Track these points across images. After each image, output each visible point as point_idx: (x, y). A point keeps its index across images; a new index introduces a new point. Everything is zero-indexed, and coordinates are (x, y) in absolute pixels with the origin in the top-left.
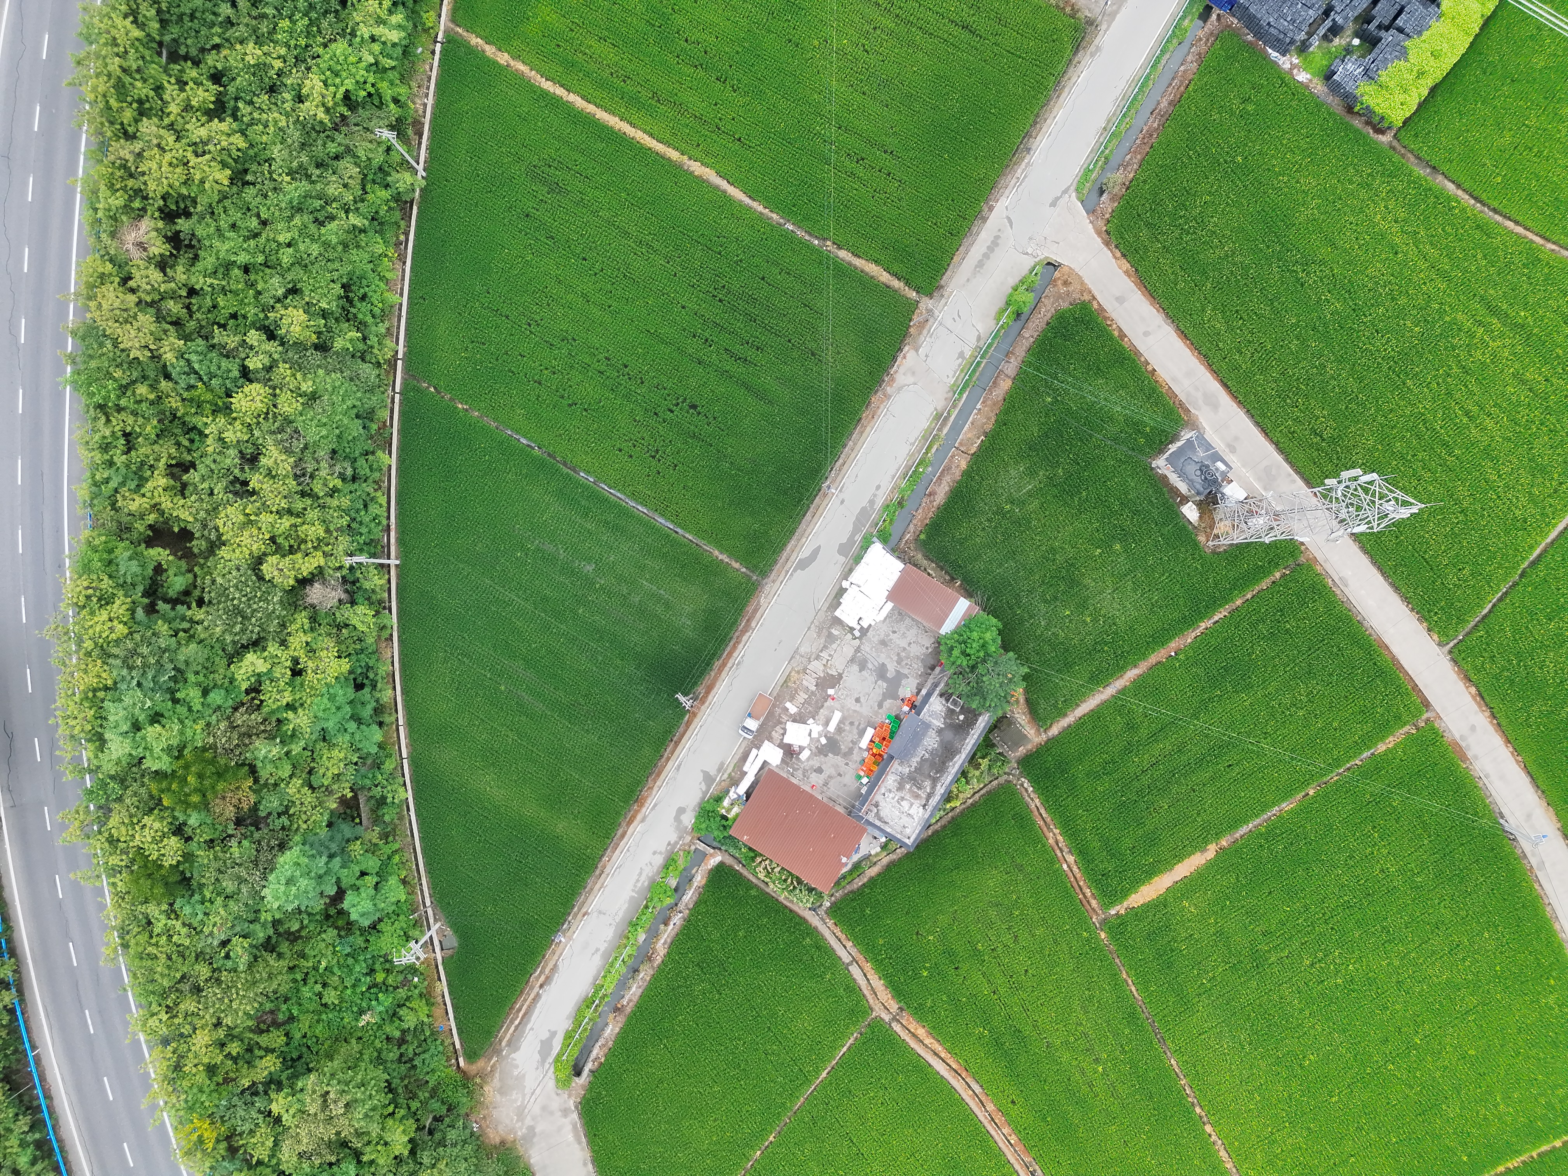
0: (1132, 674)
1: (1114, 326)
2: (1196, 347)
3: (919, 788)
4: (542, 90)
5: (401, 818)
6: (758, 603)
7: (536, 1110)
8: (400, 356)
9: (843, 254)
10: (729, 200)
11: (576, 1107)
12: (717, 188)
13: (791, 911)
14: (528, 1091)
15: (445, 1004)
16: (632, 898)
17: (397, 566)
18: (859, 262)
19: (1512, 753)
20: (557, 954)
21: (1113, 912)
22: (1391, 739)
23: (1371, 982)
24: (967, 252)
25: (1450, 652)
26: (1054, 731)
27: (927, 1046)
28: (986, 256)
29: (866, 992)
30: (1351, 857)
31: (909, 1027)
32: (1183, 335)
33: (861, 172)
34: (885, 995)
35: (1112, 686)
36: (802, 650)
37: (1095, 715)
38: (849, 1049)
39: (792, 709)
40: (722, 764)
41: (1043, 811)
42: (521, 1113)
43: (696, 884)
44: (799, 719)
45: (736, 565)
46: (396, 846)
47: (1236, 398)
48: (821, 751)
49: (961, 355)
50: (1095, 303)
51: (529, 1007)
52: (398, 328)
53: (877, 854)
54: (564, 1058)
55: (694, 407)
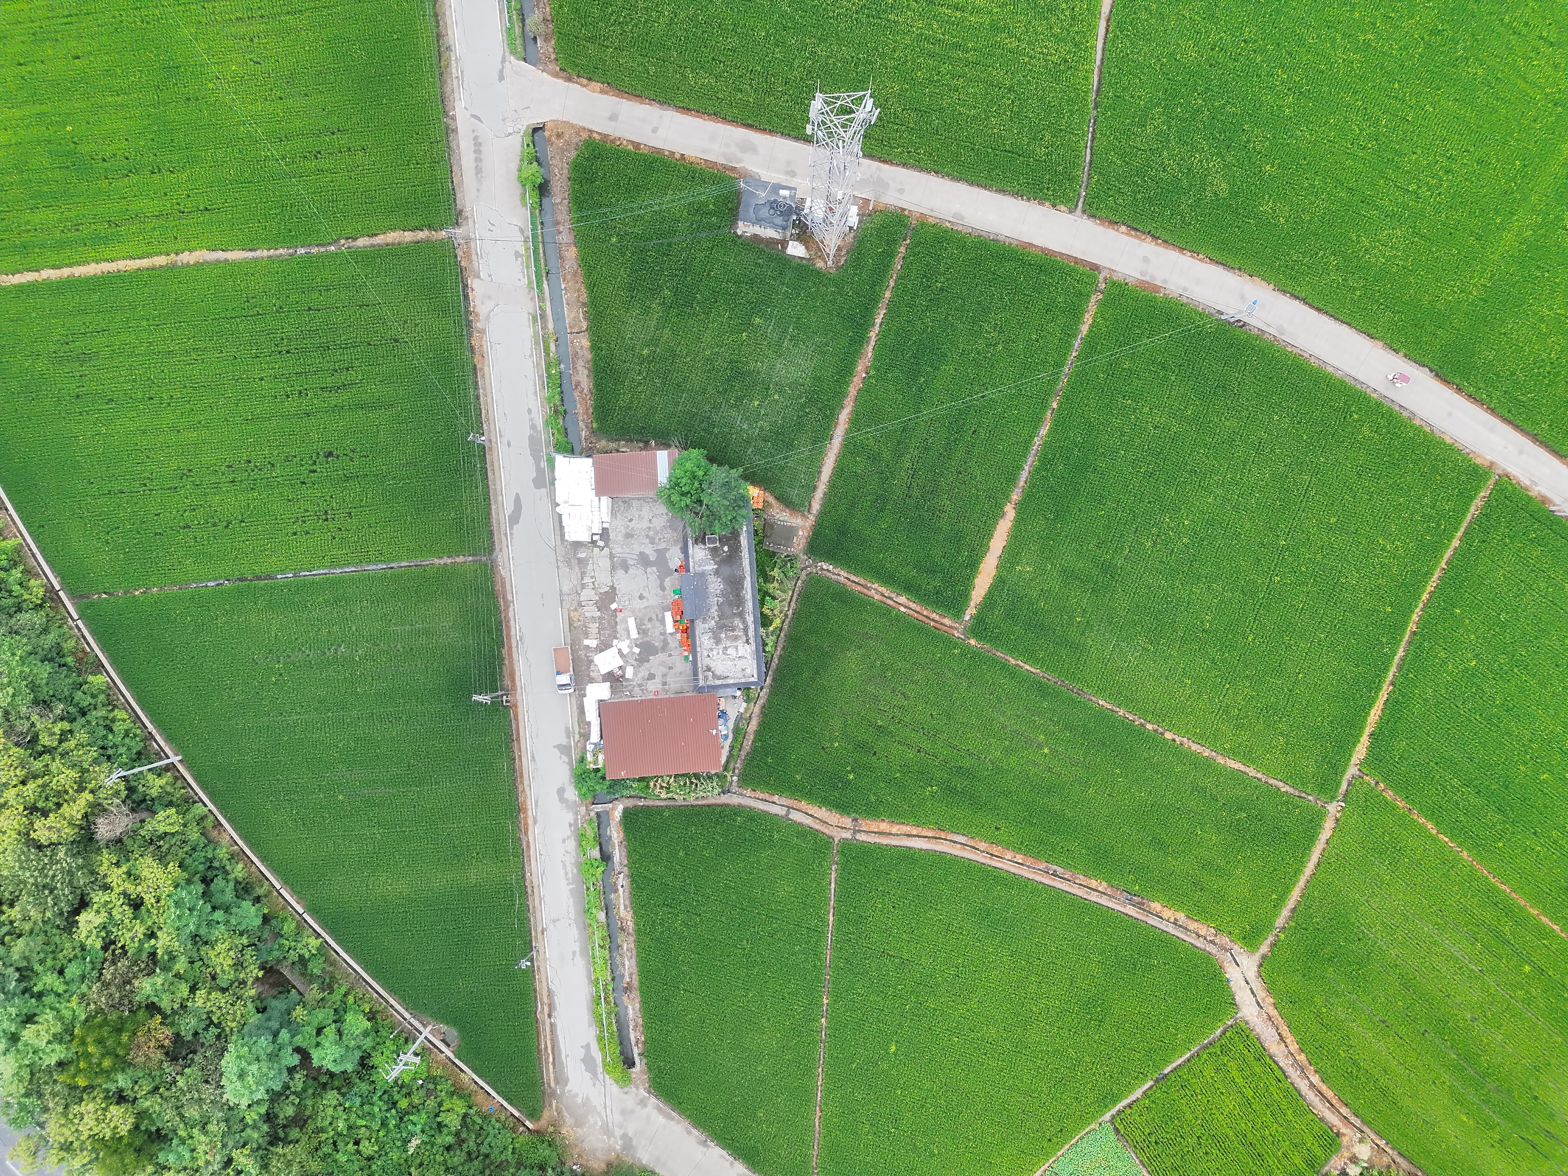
0: (844, 416)
1: (625, 142)
2: (700, 112)
3: (733, 630)
4: (15, 286)
5: (333, 964)
6: (501, 576)
7: (618, 1118)
8: (57, 587)
9: (362, 242)
10: (235, 264)
11: (649, 1092)
12: (218, 261)
13: (709, 806)
14: (600, 1108)
15: (482, 1088)
16: (571, 890)
17: (180, 761)
18: (379, 240)
19: (1192, 257)
20: (544, 980)
21: (967, 618)
22: (1087, 316)
23: (1210, 523)
24: (460, 167)
25: (1084, 212)
26: (816, 506)
27: (897, 835)
28: (478, 160)
29: (817, 827)
30: (1122, 434)
31: (872, 829)
32: (686, 110)
33: (324, 164)
34: (833, 817)
35: (835, 436)
36: (565, 589)
37: (839, 471)
38: (836, 884)
39: (592, 643)
40: (567, 729)
41: (853, 578)
42: (607, 1131)
43: (616, 842)
44: (604, 646)
45: (461, 559)
46: (343, 990)
47: (765, 130)
48: (642, 659)
49: (517, 255)
50: (595, 135)
51: (552, 1040)
52: (40, 565)
53: (746, 710)
54: (608, 1059)
55: (330, 454)
